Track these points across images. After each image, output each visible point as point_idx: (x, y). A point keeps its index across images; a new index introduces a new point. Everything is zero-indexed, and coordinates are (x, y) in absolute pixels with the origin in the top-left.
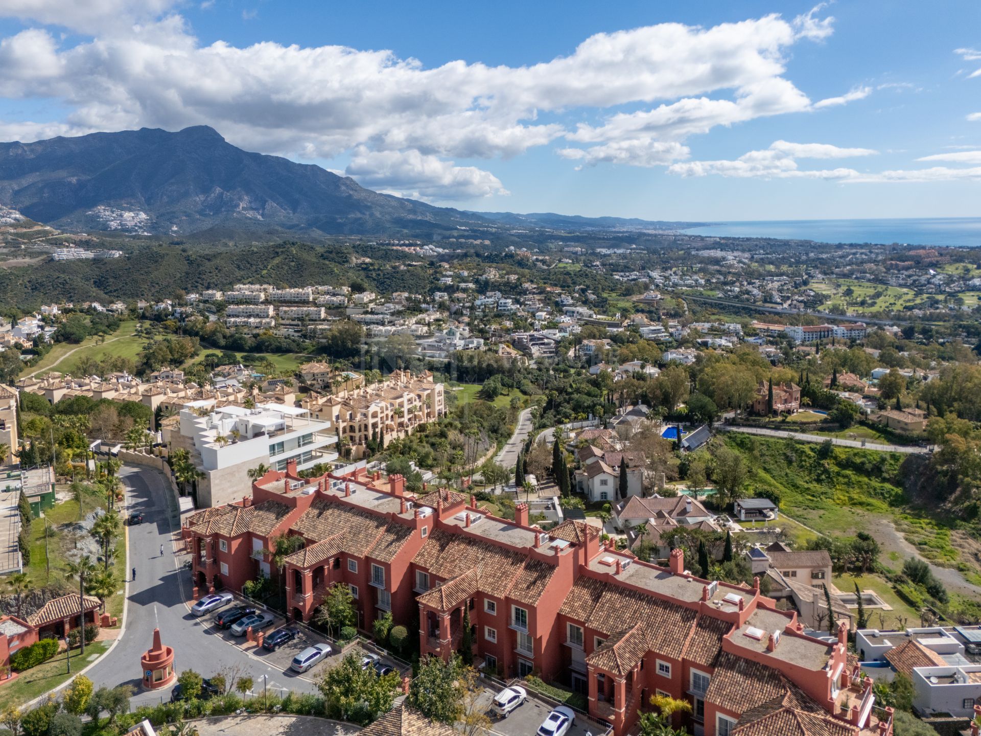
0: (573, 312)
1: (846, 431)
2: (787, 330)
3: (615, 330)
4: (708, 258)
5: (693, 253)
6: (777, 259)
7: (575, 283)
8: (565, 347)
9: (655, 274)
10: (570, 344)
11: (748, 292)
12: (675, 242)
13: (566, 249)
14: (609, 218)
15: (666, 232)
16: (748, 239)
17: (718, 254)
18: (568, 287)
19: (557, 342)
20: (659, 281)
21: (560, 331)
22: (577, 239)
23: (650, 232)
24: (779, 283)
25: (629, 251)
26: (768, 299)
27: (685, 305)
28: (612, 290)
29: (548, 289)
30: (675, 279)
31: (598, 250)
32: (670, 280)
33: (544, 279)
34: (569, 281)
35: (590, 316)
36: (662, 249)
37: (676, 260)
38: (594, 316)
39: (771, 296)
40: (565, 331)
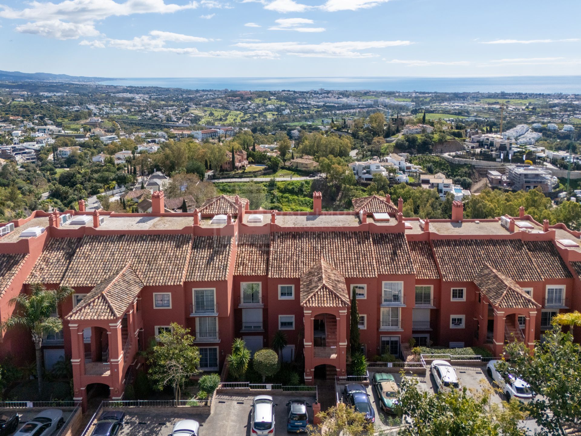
0: (45, 130)
1: (277, 173)
2: (193, 133)
3: (82, 139)
4: (123, 98)
5: (112, 95)
6: (165, 98)
7: (33, 113)
8: (45, 154)
9: (92, 107)
10: (48, 151)
11: (156, 116)
12: (97, 89)
13: (14, 93)
14: (43, 73)
15: (88, 83)
16: (144, 88)
17: (129, 95)
18: (28, 116)
19: (36, 151)
20: (96, 111)
21: (37, 143)
22: (21, 87)
23: (76, 83)
24: (172, 111)
25: (65, 94)
26: (169, 119)
27: (118, 125)
28: (64, 117)
29: (11, 118)
30: (106, 110)
31: (41, 94)
32: (103, 111)
33: (6, 111)
34: (28, 112)
35: (59, 132)
36: (89, 93)
37: (101, 99)
38: (63, 132)
39: (171, 118)
40: (41, 143)
